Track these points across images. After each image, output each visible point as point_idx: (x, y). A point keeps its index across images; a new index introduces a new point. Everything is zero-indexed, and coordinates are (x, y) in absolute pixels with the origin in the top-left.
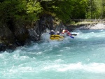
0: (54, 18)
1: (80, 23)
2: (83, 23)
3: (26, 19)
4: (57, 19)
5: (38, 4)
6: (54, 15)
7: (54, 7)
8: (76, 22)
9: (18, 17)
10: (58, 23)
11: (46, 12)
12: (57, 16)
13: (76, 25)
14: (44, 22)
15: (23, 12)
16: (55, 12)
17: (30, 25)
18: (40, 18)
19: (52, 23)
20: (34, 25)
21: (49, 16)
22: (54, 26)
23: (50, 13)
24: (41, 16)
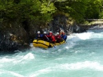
0: (67, 18)
3: (40, 19)
4: (70, 19)
5: (52, 5)
6: (67, 15)
7: (67, 7)
9: (32, 17)
10: (71, 23)
12: (71, 16)
14: (58, 22)
15: (38, 13)
17: (44, 25)
18: (54, 18)
19: (65, 23)
20: (48, 25)
21: (62, 16)
22: (68, 26)
23: (63, 13)
24: (55, 16)
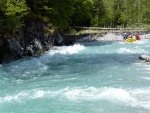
1: (83, 32)
2: (87, 32)
3: (5, 24)
4: (50, 25)
5: (23, 3)
6: (45, 19)
7: (46, 8)
8: (78, 30)
10: (52, 31)
12: (51, 21)
13: (78, 34)
14: (31, 29)
16: (48, 16)
17: (11, 33)
18: (26, 22)
19: (43, 32)
20: (17, 33)
21: (39, 21)
22: (46, 35)
23: (40, 17)
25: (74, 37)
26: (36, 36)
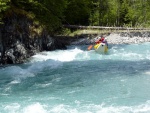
0: (31, 21)
1: (79, 32)
2: (84, 32)
4: (37, 23)
6: (31, 16)
8: (73, 30)
10: (39, 31)
11: (17, 11)
12: (37, 18)
13: (72, 35)
14: (12, 28)
18: (5, 20)
19: (27, 32)
21: (21, 17)
22: (32, 36)
23: (24, 12)
24: (6, 17)
25: (68, 38)
26: (18, 38)
